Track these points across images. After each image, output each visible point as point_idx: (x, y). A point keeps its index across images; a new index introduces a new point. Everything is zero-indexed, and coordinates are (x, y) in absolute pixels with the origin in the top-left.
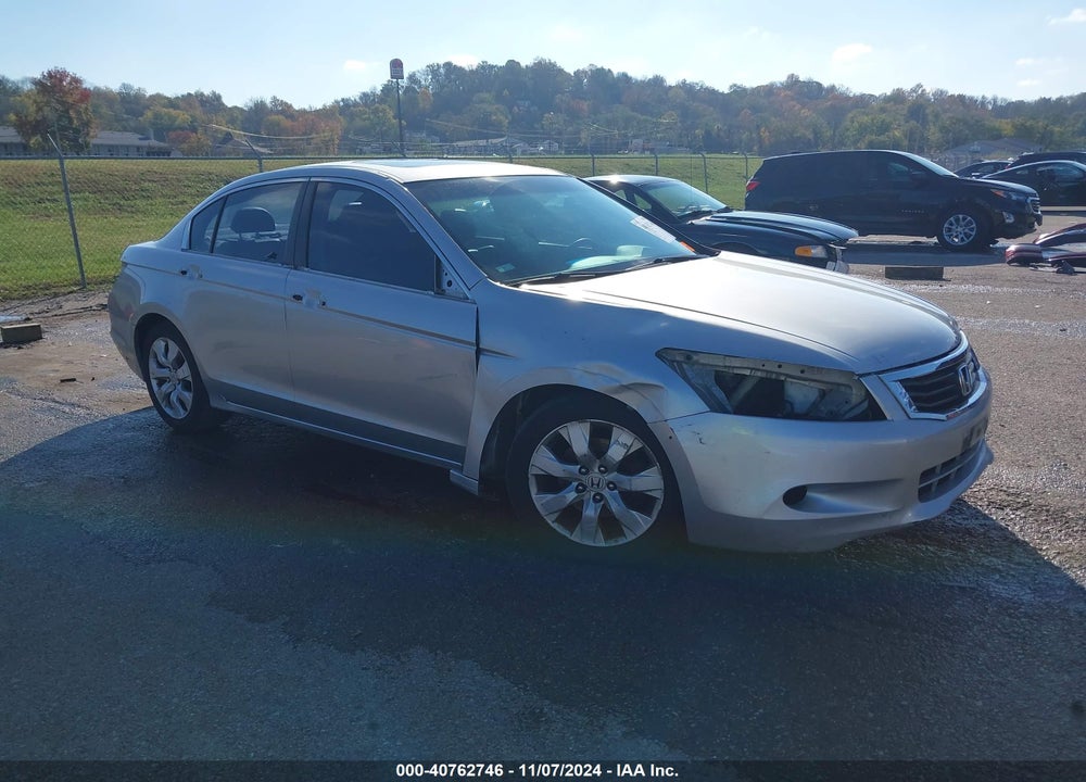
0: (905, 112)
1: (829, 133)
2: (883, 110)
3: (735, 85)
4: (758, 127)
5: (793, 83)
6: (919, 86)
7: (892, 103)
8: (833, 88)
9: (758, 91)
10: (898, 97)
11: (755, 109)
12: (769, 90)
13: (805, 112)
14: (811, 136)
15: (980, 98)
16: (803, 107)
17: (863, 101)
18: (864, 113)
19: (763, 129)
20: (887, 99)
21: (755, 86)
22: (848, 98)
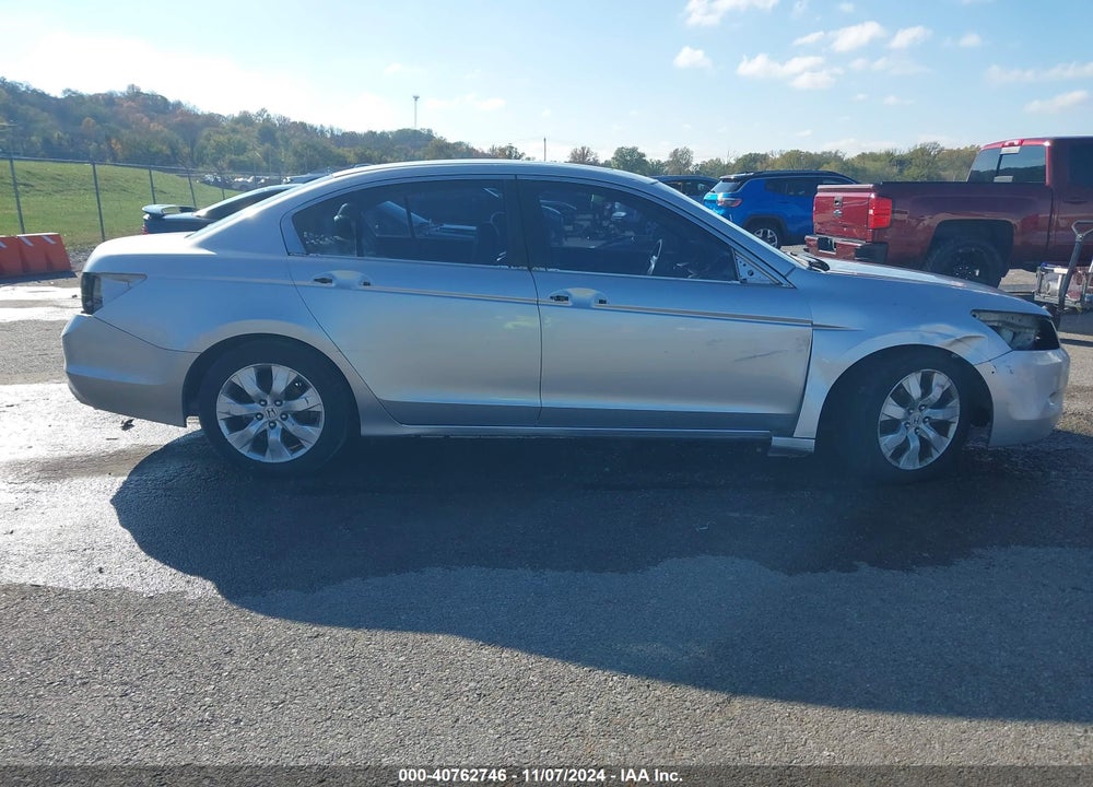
0: (256, 134)
1: (187, 150)
2: (234, 131)
3: (69, 90)
4: (108, 139)
5: (135, 95)
6: (264, 111)
7: (241, 124)
8: (179, 105)
9: (95, 98)
10: (245, 119)
11: (98, 119)
12: (109, 100)
13: (154, 126)
14: (169, 152)
15: (319, 127)
16: (152, 119)
17: (212, 121)
18: (218, 132)
19: (114, 141)
20: (237, 121)
21: (92, 93)
22: (197, 116)
